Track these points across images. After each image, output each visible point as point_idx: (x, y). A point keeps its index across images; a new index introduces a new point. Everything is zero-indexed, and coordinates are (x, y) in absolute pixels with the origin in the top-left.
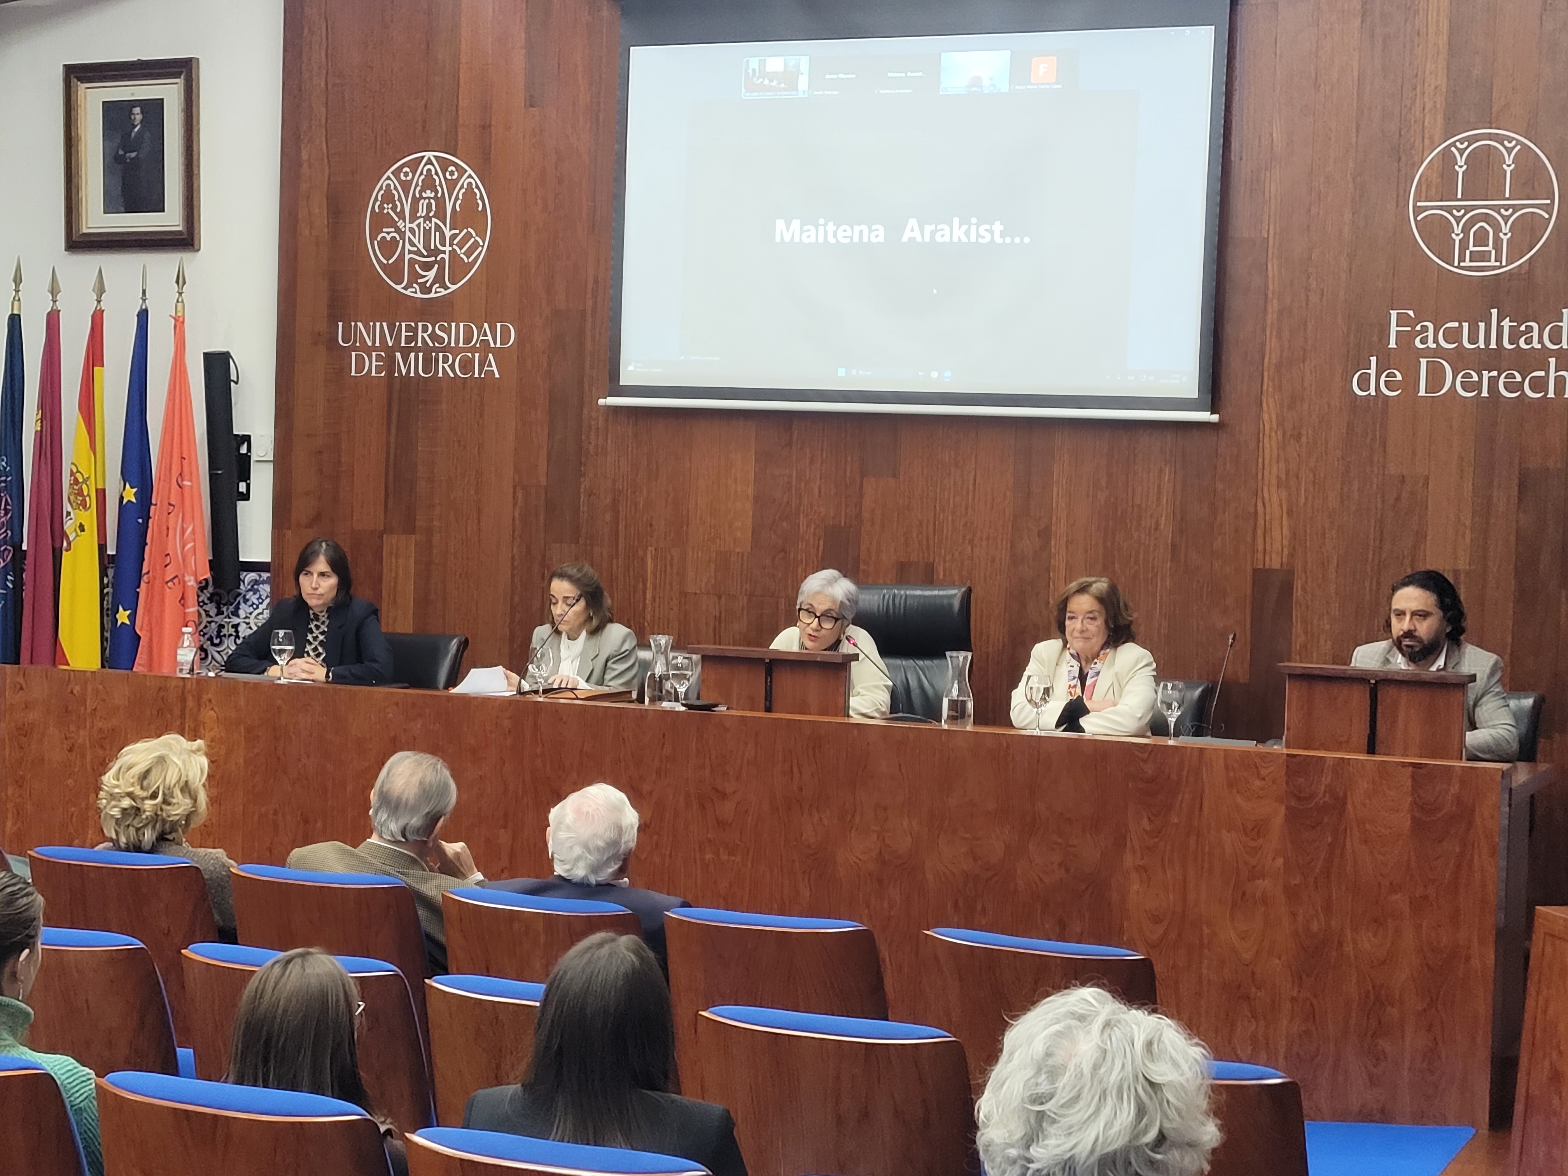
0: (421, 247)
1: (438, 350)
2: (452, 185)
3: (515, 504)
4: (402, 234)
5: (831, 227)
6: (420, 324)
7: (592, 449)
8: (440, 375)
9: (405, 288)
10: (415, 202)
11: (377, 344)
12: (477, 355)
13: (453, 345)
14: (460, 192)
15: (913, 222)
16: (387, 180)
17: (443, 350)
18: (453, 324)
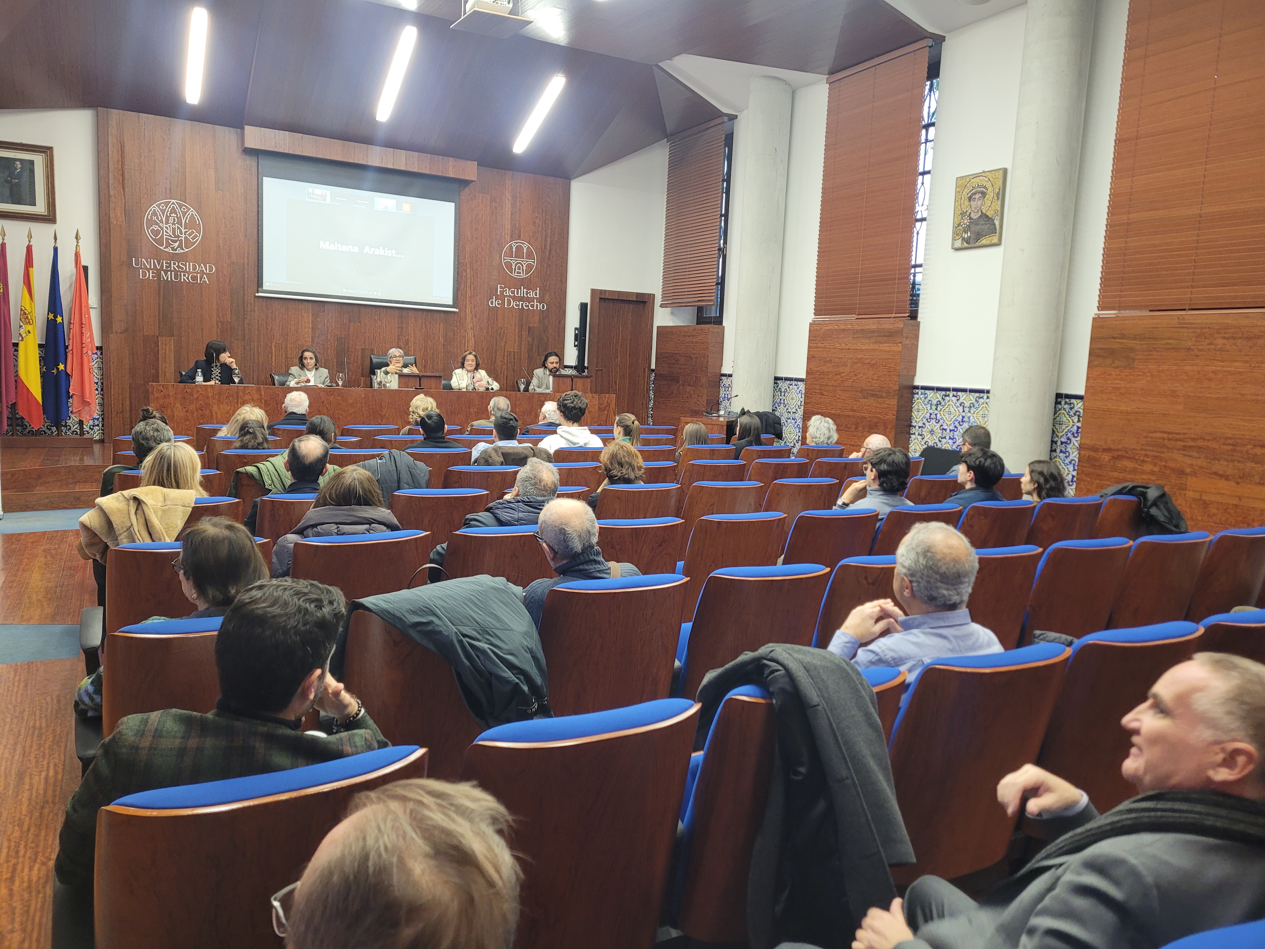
0: (171, 234)
1: (181, 272)
2: (184, 214)
4: (162, 229)
5: (339, 245)
6: (172, 262)
7: (249, 310)
8: (182, 281)
9: (164, 248)
10: (167, 218)
11: (152, 267)
12: (199, 275)
13: (187, 270)
14: (188, 216)
15: (367, 247)
16: (154, 207)
17: (183, 272)
18: (187, 263)
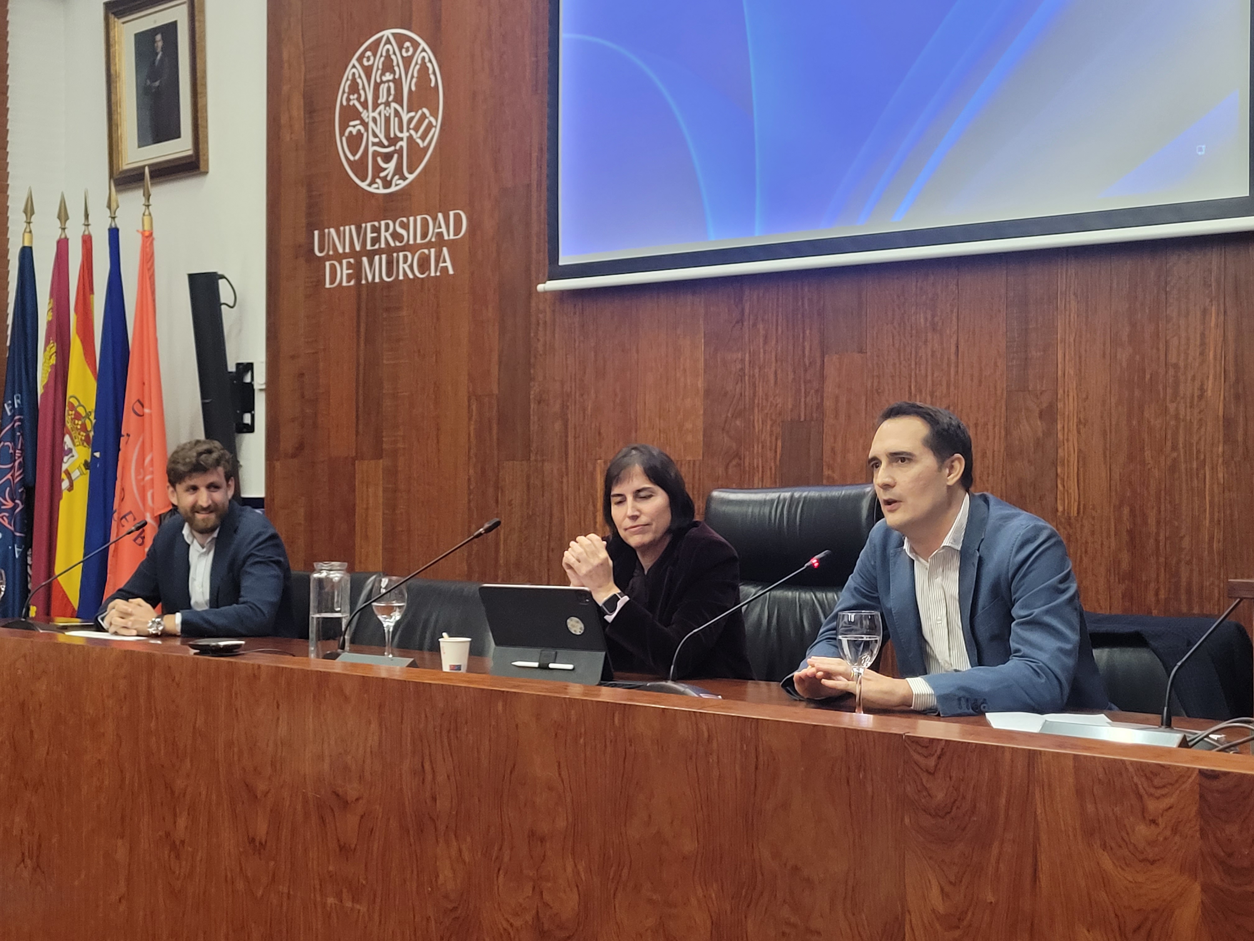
0: (382, 136)
1: (398, 250)
2: (407, 61)
3: (470, 419)
6: (383, 223)
8: (401, 277)
9: (370, 185)
10: (377, 86)
11: (347, 250)
13: (411, 242)
14: (414, 69)
16: (354, 69)
17: (403, 249)
18: (411, 219)
